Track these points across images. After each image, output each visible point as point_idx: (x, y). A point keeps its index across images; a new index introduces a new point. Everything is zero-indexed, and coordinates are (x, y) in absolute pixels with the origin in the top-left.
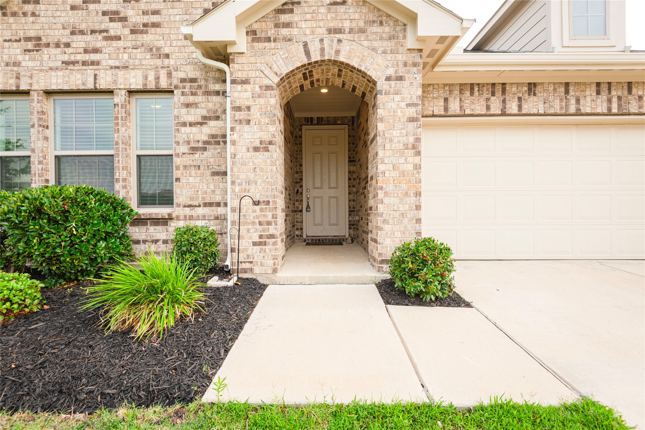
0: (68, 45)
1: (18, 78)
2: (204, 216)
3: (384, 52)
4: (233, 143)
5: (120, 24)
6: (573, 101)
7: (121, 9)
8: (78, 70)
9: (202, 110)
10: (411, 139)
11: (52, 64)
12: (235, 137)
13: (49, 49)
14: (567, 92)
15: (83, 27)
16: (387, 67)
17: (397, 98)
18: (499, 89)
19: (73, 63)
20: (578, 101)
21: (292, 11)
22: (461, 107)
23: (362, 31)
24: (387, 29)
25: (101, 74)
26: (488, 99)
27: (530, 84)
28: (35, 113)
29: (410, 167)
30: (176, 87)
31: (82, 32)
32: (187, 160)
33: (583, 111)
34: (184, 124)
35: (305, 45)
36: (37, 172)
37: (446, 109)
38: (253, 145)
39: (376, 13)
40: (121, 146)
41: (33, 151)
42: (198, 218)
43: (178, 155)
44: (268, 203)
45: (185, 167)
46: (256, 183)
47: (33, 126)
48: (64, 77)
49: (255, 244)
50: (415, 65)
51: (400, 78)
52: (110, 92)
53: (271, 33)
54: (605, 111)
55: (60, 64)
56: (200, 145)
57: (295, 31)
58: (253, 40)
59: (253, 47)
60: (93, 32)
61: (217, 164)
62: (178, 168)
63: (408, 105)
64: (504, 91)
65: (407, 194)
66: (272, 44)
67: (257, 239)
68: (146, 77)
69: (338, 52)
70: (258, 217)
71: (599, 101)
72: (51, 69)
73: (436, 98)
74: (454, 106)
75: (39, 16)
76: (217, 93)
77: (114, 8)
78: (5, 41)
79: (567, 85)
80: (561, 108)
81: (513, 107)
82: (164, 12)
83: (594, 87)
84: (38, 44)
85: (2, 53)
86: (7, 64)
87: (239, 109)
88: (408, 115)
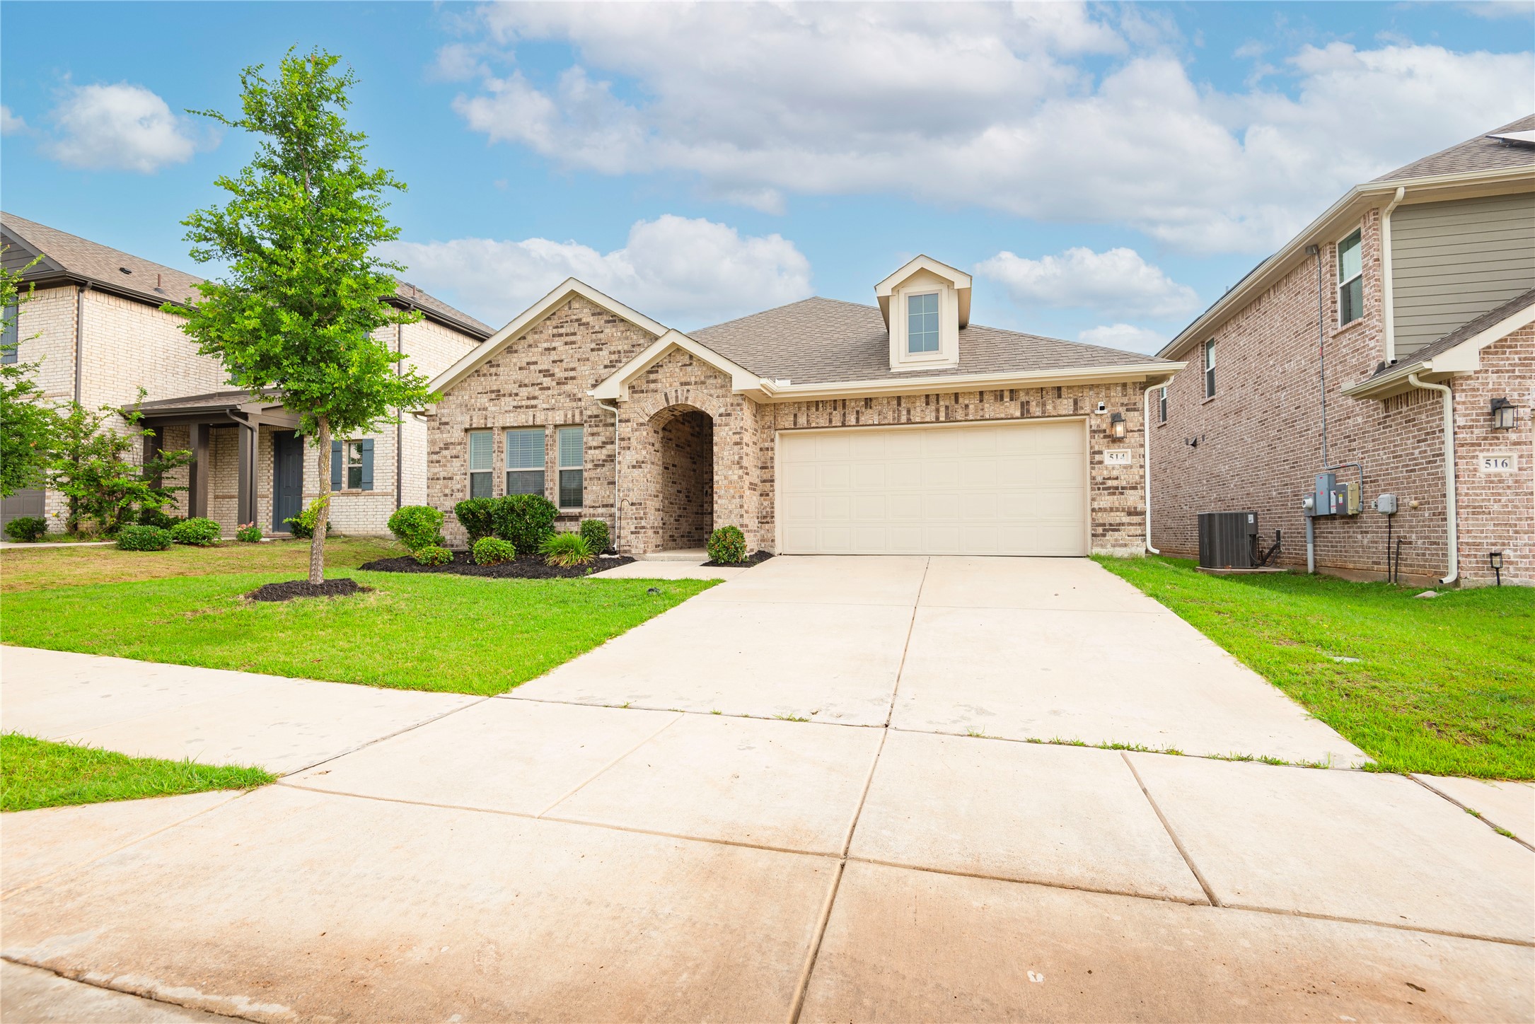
0: (517, 395)
1: (486, 419)
2: (602, 514)
3: (718, 397)
4: (619, 463)
5: (550, 378)
6: (904, 412)
7: (551, 368)
8: (523, 412)
9: (601, 437)
10: (736, 457)
11: (507, 409)
12: (621, 458)
13: (505, 398)
14: (899, 404)
15: (526, 381)
16: (720, 407)
17: (727, 428)
18: (840, 404)
19: (520, 407)
20: (909, 412)
21: (657, 372)
22: (808, 421)
23: (703, 383)
24: (719, 381)
25: (538, 415)
26: (831, 414)
27: (867, 399)
28: (496, 443)
29: (736, 477)
30: (586, 422)
31: (526, 386)
32: (592, 473)
33: (913, 421)
34: (590, 448)
35: (666, 395)
36: (496, 484)
37: (795, 424)
38: (633, 464)
39: (712, 371)
40: (550, 464)
41: (494, 469)
42: (598, 516)
43: (586, 470)
44: (641, 504)
45: (590, 478)
47: (494, 452)
48: (514, 417)
49: (632, 533)
51: (729, 415)
52: (543, 426)
53: (644, 387)
54: (934, 420)
55: (512, 408)
56: (601, 462)
57: (659, 385)
58: (633, 392)
59: (632, 397)
60: (533, 385)
61: (610, 476)
62: (586, 479)
63: (734, 433)
65: (733, 497)
66: (645, 394)
67: (633, 530)
68: (566, 416)
69: (687, 398)
70: (634, 514)
71: (928, 410)
72: (506, 411)
73: (787, 414)
74: (802, 420)
76: (611, 426)
77: (546, 368)
78: (478, 393)
79: (899, 398)
80: (894, 419)
81: (852, 419)
82: (578, 369)
83: (923, 399)
84: (498, 394)
85: (476, 401)
86: (479, 410)
87: (622, 439)
88: (734, 440)
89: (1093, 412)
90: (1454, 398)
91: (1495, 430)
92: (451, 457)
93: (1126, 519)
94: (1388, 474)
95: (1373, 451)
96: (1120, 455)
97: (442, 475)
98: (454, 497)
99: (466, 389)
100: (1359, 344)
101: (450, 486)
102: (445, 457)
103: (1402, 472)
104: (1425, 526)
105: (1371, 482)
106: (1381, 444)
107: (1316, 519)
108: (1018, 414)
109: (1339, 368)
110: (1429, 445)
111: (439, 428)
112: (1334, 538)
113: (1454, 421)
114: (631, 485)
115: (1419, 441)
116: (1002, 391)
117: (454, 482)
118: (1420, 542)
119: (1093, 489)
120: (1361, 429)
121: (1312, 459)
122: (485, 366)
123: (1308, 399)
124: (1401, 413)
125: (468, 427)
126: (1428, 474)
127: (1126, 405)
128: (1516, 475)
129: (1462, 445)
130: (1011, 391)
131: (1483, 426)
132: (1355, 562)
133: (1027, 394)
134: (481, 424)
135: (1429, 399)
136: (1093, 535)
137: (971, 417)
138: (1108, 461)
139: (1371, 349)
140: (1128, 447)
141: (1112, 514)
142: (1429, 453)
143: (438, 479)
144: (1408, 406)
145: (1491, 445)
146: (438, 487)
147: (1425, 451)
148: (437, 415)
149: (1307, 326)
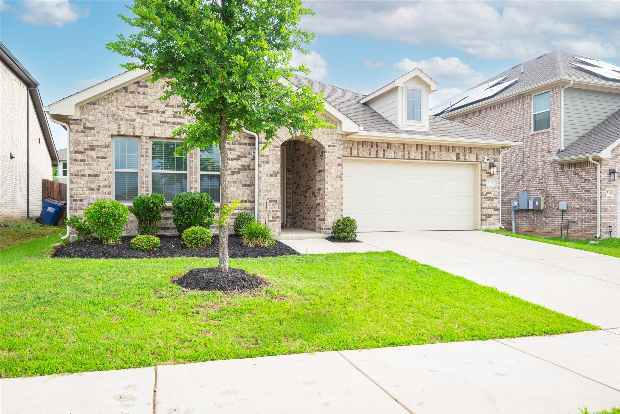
0: (164, 112)
1: (134, 128)
3: (328, 134)
4: (260, 172)
6: (407, 153)
8: (170, 127)
9: (238, 152)
10: (339, 173)
11: (154, 122)
12: (261, 169)
13: (153, 114)
14: (404, 148)
15: (173, 103)
16: (329, 140)
17: (333, 155)
18: (375, 144)
19: (167, 123)
20: (409, 153)
22: (358, 153)
26: (370, 150)
27: (388, 143)
28: (144, 149)
29: (338, 186)
31: (172, 106)
32: (230, 178)
33: (411, 158)
34: (229, 160)
36: (145, 182)
37: (351, 153)
38: (270, 174)
40: (194, 169)
41: (140, 170)
46: (271, 192)
47: (143, 156)
48: (162, 130)
49: (270, 221)
50: (340, 140)
51: (334, 146)
54: (420, 158)
55: (159, 122)
56: (237, 170)
61: (245, 180)
63: (338, 158)
64: (377, 146)
65: (337, 198)
67: (272, 219)
70: (272, 208)
71: (418, 153)
72: (154, 125)
73: (346, 148)
74: (355, 152)
75: (147, 94)
76: (246, 144)
78: (126, 106)
79: (404, 145)
80: (402, 156)
81: (381, 154)
83: (415, 147)
84: (146, 110)
85: (123, 113)
86: (127, 120)
87: (263, 156)
88: (337, 163)
89: (483, 161)
90: (601, 167)
91: (610, 180)
92: (98, 157)
93: (494, 212)
94: (562, 194)
95: (553, 184)
96: (491, 182)
97: (87, 172)
98: (100, 191)
99: (112, 101)
100: (547, 140)
101: (96, 182)
102: (91, 157)
103: (570, 194)
104: (583, 216)
105: (552, 197)
106: (558, 182)
107: (517, 211)
108: (455, 159)
109: (534, 148)
110: (586, 184)
111: (83, 132)
112: (528, 219)
113: (601, 176)
114: (269, 188)
115: (580, 183)
116: (449, 146)
117: (101, 179)
118: (579, 222)
119: (482, 198)
120: (547, 175)
121: (514, 185)
122: (133, 85)
123: (512, 160)
124: (571, 170)
125: (115, 133)
126: (585, 196)
127: (494, 159)
128: (614, 197)
129: (603, 186)
130: (453, 147)
131: (607, 179)
132: (540, 229)
133: (459, 149)
134: (130, 132)
135: (587, 167)
136: (482, 220)
137: (436, 159)
138: (488, 185)
139: (555, 143)
140: (494, 179)
141: (489, 210)
142: (586, 187)
143: (83, 175)
144: (575, 168)
145: (609, 186)
146: (83, 182)
147: (584, 187)
148: (81, 120)
149: (513, 128)
